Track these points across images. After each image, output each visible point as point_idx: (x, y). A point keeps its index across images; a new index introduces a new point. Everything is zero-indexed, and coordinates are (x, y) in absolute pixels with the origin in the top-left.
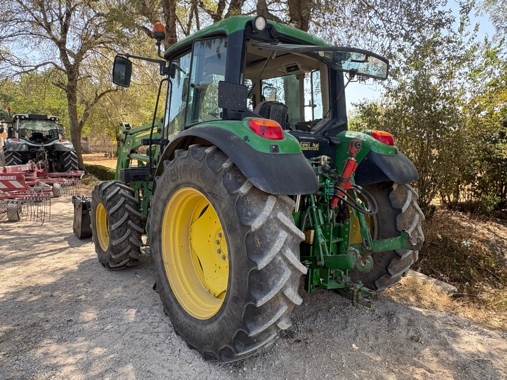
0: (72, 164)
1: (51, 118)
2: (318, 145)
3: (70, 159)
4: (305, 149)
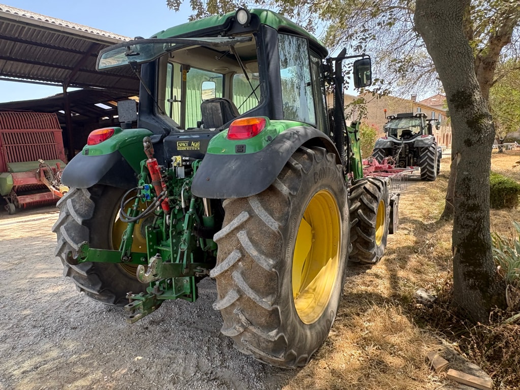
0: (428, 160)
1: (416, 115)
2: (198, 144)
3: (426, 154)
4: (182, 149)
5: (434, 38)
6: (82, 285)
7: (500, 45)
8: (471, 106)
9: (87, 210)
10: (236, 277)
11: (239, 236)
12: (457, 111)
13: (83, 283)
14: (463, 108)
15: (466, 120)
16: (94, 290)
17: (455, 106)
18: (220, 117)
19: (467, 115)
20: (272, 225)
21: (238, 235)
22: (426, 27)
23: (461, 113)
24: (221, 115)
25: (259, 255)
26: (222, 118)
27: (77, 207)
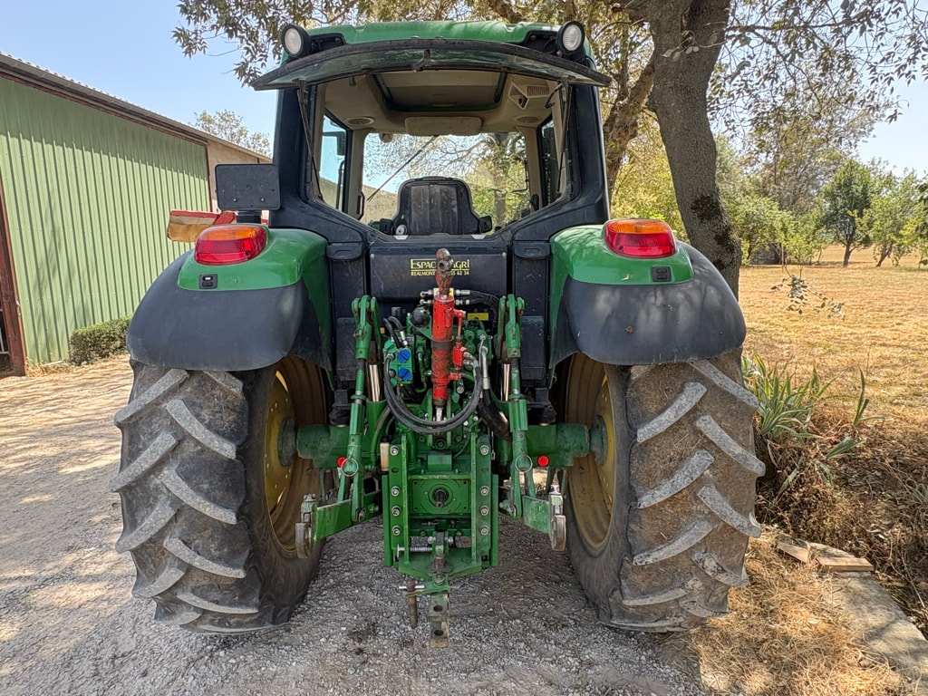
2: (465, 264)
4: (425, 274)
5: (681, 121)
6: (217, 602)
7: (627, 138)
8: (719, 217)
9: (235, 422)
10: (708, 498)
11: (703, 425)
12: (702, 222)
13: (218, 597)
14: (709, 219)
15: (714, 235)
16: (248, 606)
17: (699, 216)
18: (453, 212)
19: (715, 229)
20: (749, 400)
21: (700, 424)
22: (673, 104)
23: (707, 225)
24: (455, 210)
25: (745, 452)
26: (457, 215)
27: (206, 414)
